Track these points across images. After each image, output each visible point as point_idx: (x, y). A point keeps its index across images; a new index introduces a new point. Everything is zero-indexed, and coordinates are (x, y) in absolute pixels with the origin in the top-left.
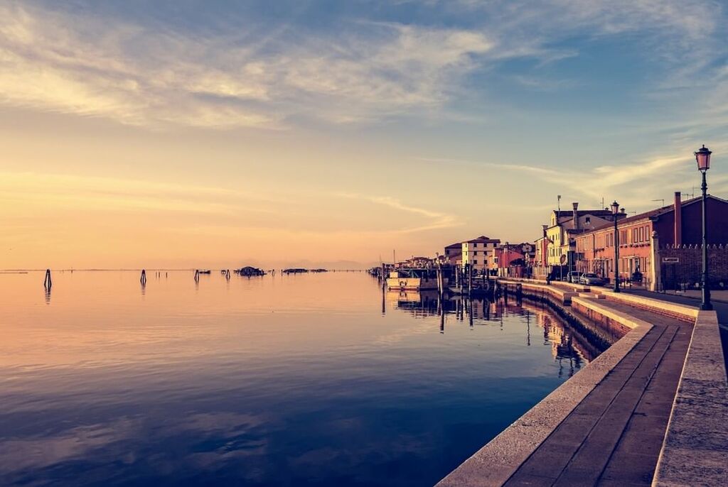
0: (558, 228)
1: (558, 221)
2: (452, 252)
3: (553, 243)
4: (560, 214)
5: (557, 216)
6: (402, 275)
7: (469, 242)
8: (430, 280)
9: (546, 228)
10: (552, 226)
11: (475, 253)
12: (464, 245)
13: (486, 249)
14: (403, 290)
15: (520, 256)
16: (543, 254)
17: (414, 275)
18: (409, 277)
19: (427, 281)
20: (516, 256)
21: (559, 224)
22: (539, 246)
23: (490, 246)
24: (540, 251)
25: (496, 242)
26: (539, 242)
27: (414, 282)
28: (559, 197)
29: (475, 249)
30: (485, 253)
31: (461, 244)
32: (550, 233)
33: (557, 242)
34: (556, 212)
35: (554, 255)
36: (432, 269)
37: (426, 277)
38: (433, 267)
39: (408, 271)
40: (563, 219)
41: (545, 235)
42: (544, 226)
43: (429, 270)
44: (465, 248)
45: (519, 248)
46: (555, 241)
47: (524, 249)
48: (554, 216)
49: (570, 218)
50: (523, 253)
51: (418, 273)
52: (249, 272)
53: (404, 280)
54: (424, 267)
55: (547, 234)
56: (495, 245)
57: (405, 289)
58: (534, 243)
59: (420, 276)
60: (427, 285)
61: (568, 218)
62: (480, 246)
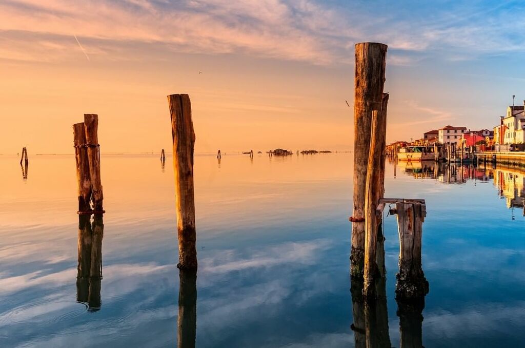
0: (513, 118)
1: (512, 113)
2: (430, 136)
3: (508, 128)
4: (514, 108)
5: (512, 110)
6: (408, 151)
7: (444, 129)
8: (428, 154)
9: (503, 118)
10: (508, 116)
11: (448, 137)
12: (440, 132)
13: (456, 134)
14: (409, 160)
15: (482, 139)
16: (500, 137)
17: (417, 150)
18: (413, 152)
19: (426, 155)
20: (480, 139)
21: (513, 115)
22: (497, 132)
23: (459, 132)
24: (498, 136)
25: (463, 129)
26: (497, 128)
27: (418, 155)
28: (514, 96)
29: (449, 134)
30: (456, 137)
31: (438, 131)
32: (506, 122)
33: (512, 128)
34: (511, 107)
35: (509, 137)
36: (429, 146)
37: (425, 151)
38: (430, 145)
39: (412, 148)
40: (516, 112)
41: (502, 123)
42: (502, 117)
43: (428, 148)
44: (441, 134)
45: (480, 133)
46: (510, 127)
47: (484, 134)
48: (509, 110)
49: (522, 111)
50: (484, 137)
51: (420, 149)
52: (280, 153)
53: (410, 154)
54: (423, 145)
55: (504, 123)
56: (463, 132)
57: (411, 160)
58: (493, 130)
59: (421, 151)
60: (426, 157)
61: (520, 111)
62: (452, 132)
